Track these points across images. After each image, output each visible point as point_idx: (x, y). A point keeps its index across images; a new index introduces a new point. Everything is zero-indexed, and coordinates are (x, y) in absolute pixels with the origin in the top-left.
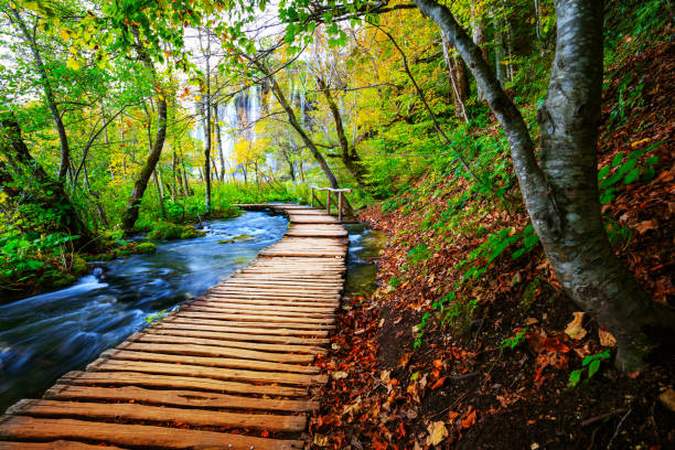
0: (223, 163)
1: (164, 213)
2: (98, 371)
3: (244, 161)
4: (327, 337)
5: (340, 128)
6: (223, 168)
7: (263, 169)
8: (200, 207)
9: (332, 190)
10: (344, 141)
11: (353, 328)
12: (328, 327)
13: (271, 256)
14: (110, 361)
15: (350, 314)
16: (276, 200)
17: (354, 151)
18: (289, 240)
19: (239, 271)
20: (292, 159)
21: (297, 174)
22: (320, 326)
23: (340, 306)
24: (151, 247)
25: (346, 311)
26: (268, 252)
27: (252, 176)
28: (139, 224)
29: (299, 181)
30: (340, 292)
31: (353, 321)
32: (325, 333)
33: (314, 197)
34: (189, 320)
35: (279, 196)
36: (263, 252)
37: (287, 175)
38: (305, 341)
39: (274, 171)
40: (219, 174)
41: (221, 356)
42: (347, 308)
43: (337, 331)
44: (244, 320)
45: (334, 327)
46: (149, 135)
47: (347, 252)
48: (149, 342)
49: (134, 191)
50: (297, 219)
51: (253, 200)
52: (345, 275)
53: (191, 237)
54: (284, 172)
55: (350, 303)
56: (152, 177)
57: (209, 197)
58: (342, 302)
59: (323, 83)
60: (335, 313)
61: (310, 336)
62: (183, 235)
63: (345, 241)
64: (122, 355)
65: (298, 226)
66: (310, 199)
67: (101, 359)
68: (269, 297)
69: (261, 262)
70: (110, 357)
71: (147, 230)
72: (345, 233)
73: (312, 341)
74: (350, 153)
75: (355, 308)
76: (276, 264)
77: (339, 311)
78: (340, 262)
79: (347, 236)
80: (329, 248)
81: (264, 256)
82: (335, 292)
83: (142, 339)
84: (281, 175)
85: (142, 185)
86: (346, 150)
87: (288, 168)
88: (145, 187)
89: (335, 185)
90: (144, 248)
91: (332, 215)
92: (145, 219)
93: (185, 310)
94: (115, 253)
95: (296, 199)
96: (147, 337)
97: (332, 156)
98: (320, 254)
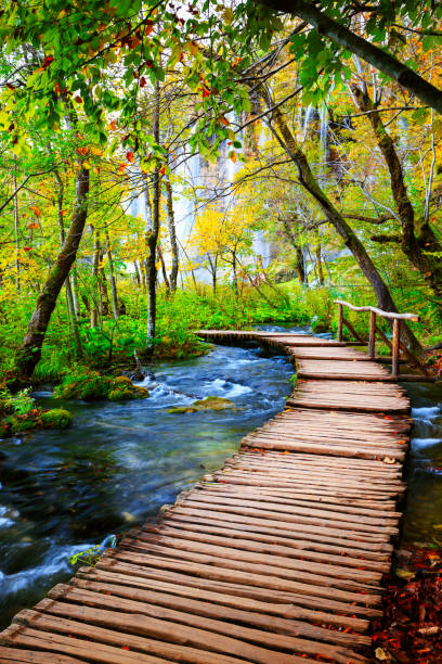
0: (175, 251)
1: (80, 349)
2: (12, 646)
3: (212, 247)
4: (368, 632)
5: (398, 185)
6: (176, 261)
7: (246, 261)
8: (137, 339)
9: (381, 313)
10: (406, 210)
11: (415, 618)
12: (369, 611)
13: (264, 449)
14: (30, 631)
15: (412, 589)
16: (269, 321)
17: (426, 228)
18: (296, 414)
19: (209, 477)
20: (302, 241)
21: (309, 268)
22: (354, 609)
23: (392, 570)
24: (64, 417)
25: (404, 582)
26: (259, 441)
27: (226, 274)
28: (41, 368)
29: (313, 282)
30: (393, 540)
31: (416, 604)
32: (363, 624)
33: (344, 321)
34: (135, 569)
35: (274, 314)
36: (249, 439)
37: (291, 270)
38: (328, 634)
39: (266, 263)
40: (169, 273)
41: (189, 644)
42: (405, 574)
43: (385, 622)
44: (223, 579)
45: (380, 613)
46: (61, 214)
47: (407, 449)
48: (80, 603)
49: (35, 312)
50: (309, 368)
51: (228, 322)
52: (401, 502)
53: (125, 399)
54: (285, 263)
55: (411, 565)
56: (63, 290)
57: (153, 321)
58: (395, 560)
59: (366, 97)
60: (382, 583)
61: (334, 626)
62: (113, 393)
63: (404, 425)
64: (44, 621)
65: (311, 385)
66: (336, 321)
67: (14, 626)
68: (263, 537)
69: (246, 461)
70: (26, 624)
71: (55, 380)
72: (402, 404)
73: (340, 636)
74: (417, 234)
75: (420, 577)
76: (273, 466)
77: (389, 580)
78: (392, 471)
79: (408, 412)
80: (373, 439)
81: (250, 448)
82: (382, 538)
83: (68, 596)
84: (278, 270)
85: (48, 303)
86: (410, 227)
87: (293, 256)
88: (52, 306)
89: (387, 303)
90: (53, 418)
91: (379, 361)
92: (51, 362)
93: (128, 549)
94: (10, 424)
95: (307, 319)
96: (76, 593)
97: (382, 239)
98: (355, 450)
